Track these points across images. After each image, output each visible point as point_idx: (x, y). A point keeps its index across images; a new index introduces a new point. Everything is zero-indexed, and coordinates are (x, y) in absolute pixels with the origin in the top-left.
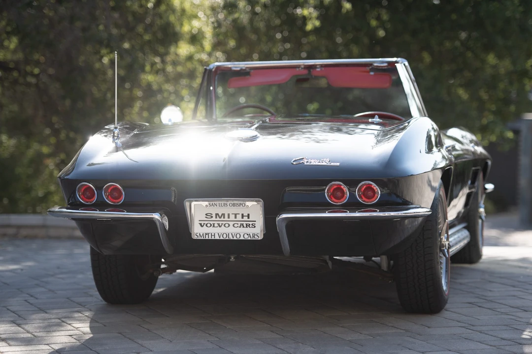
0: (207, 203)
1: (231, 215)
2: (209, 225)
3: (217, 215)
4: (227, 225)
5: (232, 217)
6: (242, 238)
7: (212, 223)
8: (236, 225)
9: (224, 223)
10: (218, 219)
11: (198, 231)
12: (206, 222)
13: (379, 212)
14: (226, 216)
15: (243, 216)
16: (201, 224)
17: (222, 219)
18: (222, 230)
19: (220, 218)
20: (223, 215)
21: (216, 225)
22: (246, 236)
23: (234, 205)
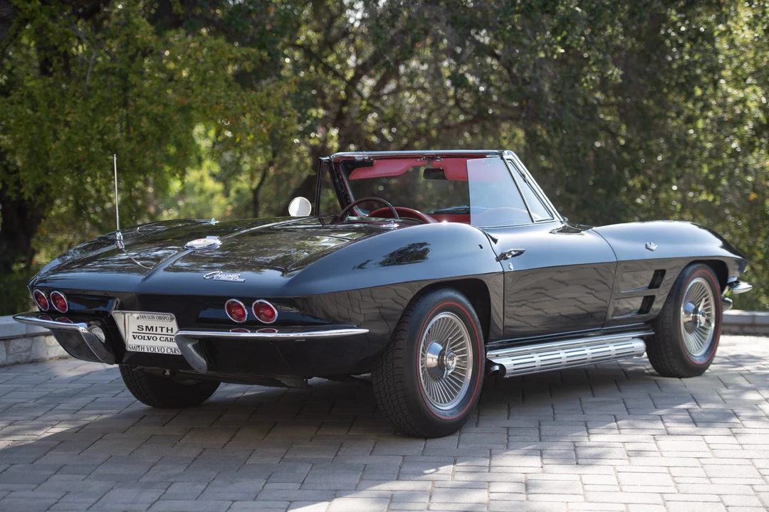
0: (138, 315)
1: (158, 328)
2: (140, 337)
3: (147, 327)
4: (155, 339)
5: (159, 330)
6: (166, 352)
7: (143, 335)
8: (162, 339)
9: (153, 336)
10: (148, 332)
11: (132, 343)
12: (138, 335)
13: (278, 332)
14: (154, 329)
15: (168, 330)
16: (134, 336)
17: (151, 332)
18: (151, 343)
19: (149, 330)
20: (152, 327)
21: (146, 338)
22: (169, 351)
23: (160, 318)
